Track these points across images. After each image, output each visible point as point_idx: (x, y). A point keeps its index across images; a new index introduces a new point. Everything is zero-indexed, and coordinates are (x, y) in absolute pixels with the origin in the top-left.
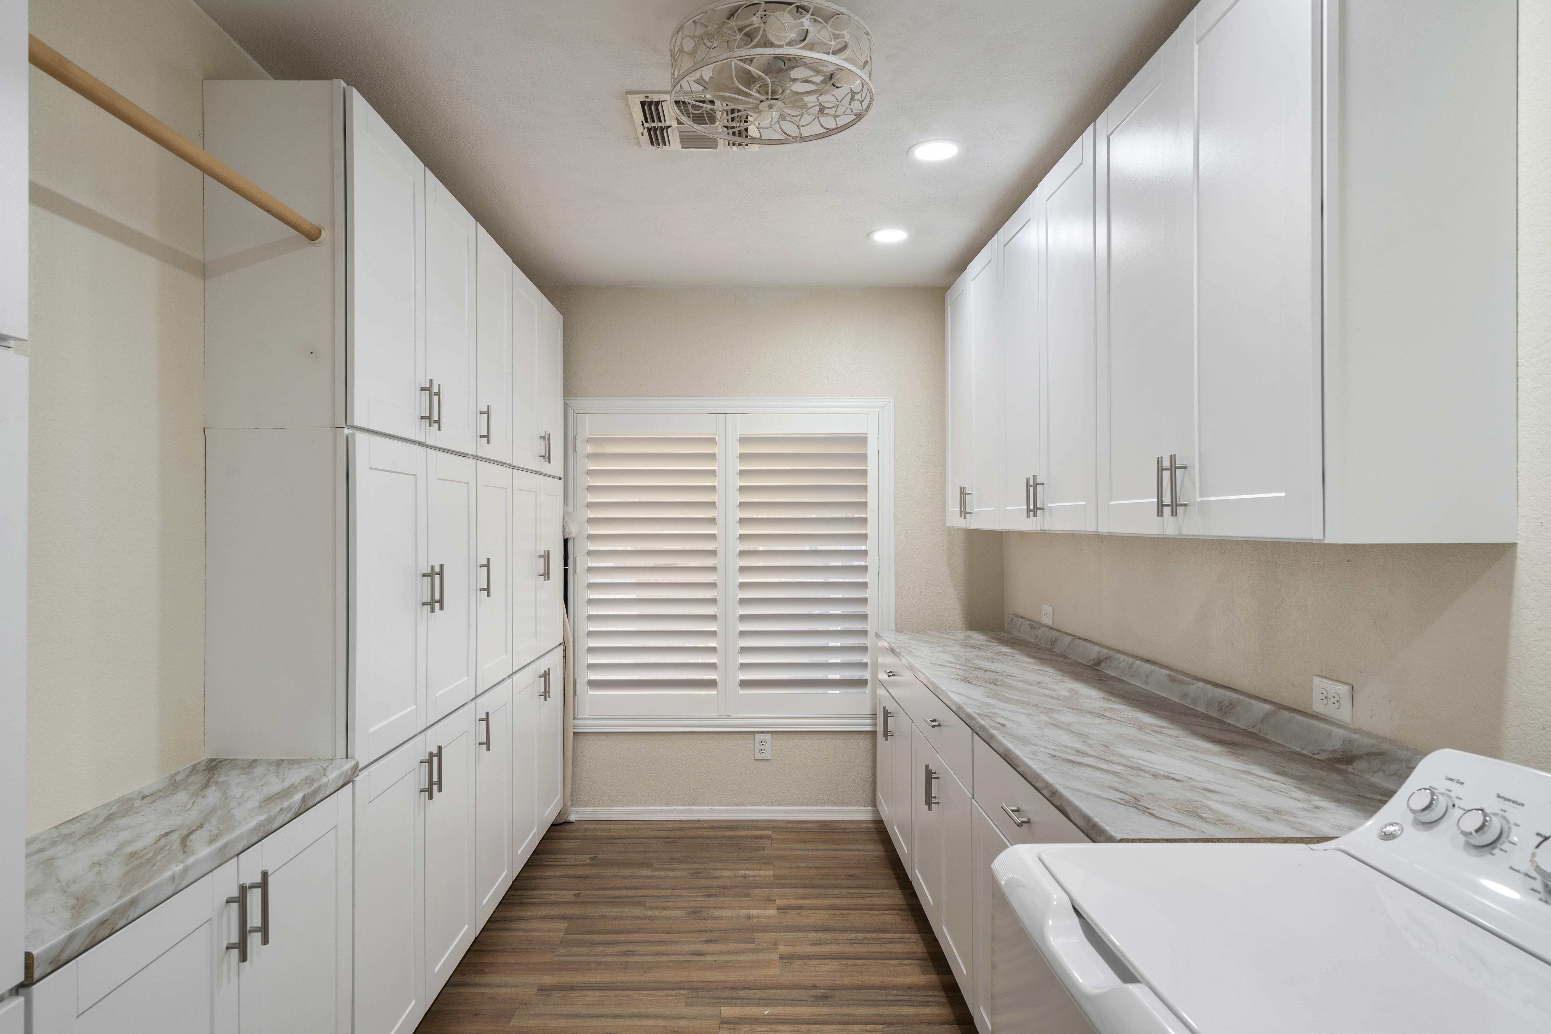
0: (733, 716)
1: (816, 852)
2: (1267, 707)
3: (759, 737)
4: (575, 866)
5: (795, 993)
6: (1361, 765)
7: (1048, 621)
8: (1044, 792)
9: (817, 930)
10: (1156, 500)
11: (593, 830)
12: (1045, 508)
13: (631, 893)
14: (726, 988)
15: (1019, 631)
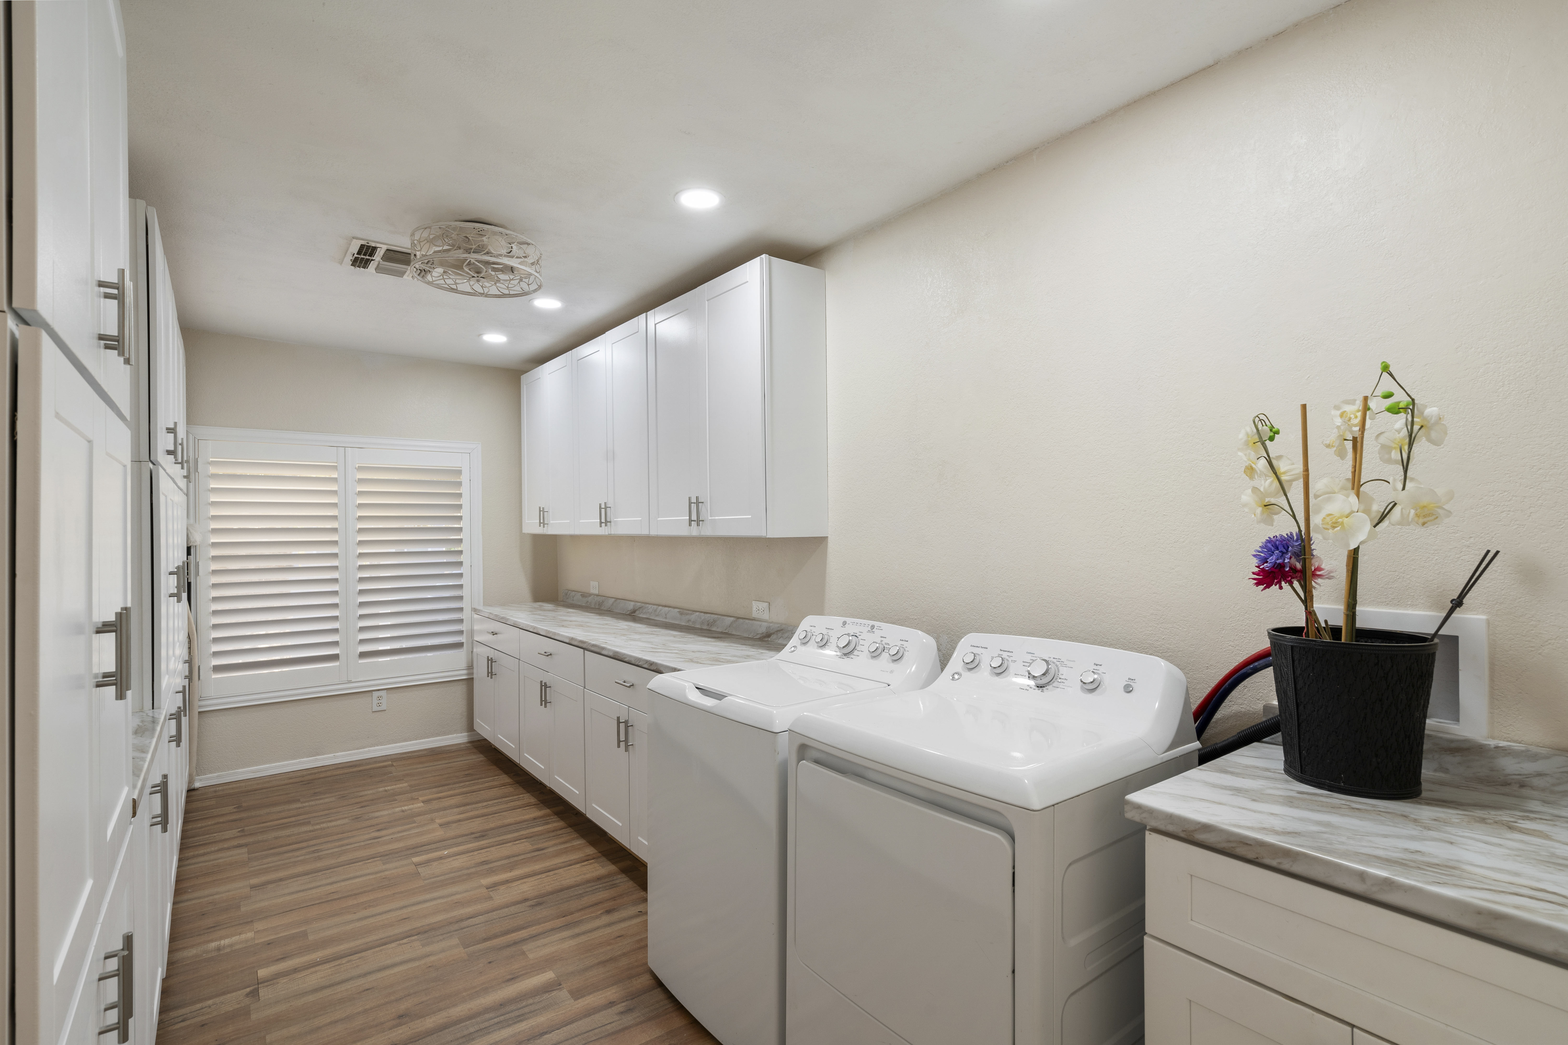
0: (353, 680)
1: (434, 767)
2: (732, 619)
3: (376, 694)
4: (223, 815)
5: (460, 840)
6: (773, 637)
7: (596, 592)
8: (644, 666)
9: (458, 807)
10: (688, 518)
11: (223, 790)
12: (612, 521)
13: (293, 819)
14: (408, 849)
15: (573, 600)
